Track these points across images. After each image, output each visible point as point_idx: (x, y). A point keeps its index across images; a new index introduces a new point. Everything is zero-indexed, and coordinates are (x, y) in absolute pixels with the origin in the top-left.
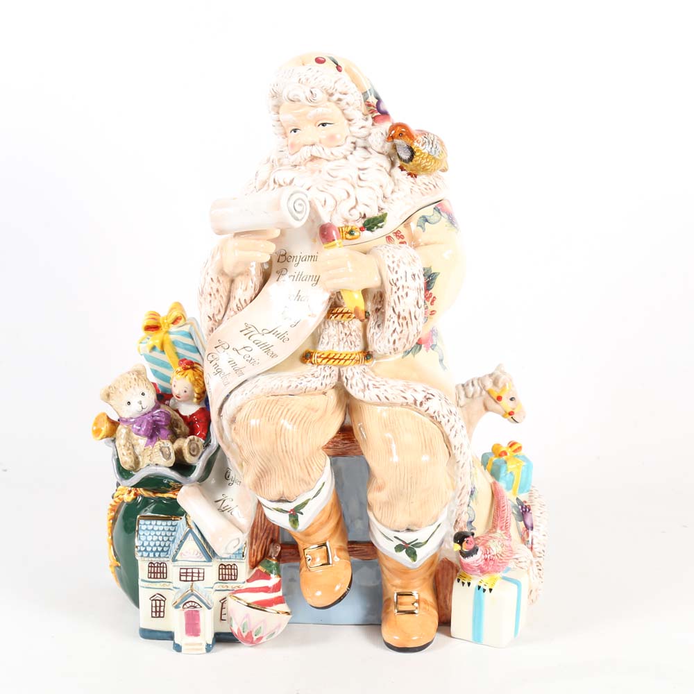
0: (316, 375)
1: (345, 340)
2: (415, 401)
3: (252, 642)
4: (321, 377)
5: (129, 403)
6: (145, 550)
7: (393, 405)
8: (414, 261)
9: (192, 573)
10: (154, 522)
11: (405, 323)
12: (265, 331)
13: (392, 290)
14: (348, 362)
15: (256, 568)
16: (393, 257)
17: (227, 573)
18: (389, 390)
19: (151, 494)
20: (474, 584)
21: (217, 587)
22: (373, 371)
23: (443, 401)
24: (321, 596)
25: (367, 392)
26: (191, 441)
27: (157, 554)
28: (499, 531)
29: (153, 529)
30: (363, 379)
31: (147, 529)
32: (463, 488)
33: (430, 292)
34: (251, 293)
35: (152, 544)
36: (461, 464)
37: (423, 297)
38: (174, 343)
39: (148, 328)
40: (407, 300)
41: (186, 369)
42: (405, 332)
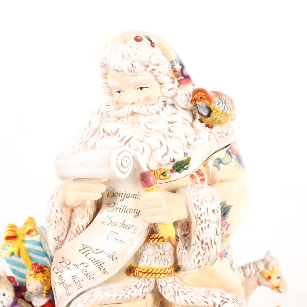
0: (138, 286)
1: (160, 258)
2: (214, 305)
4: (142, 288)
8: (213, 199)
11: (207, 247)
12: (98, 251)
13: (197, 222)
14: (163, 275)
16: (198, 196)
18: (194, 296)
22: (182, 281)
23: (235, 303)
25: (177, 298)
30: (174, 287)
33: (225, 221)
34: (87, 220)
38: (28, 250)
39: (8, 238)
40: (208, 230)
41: (37, 272)
42: (207, 254)
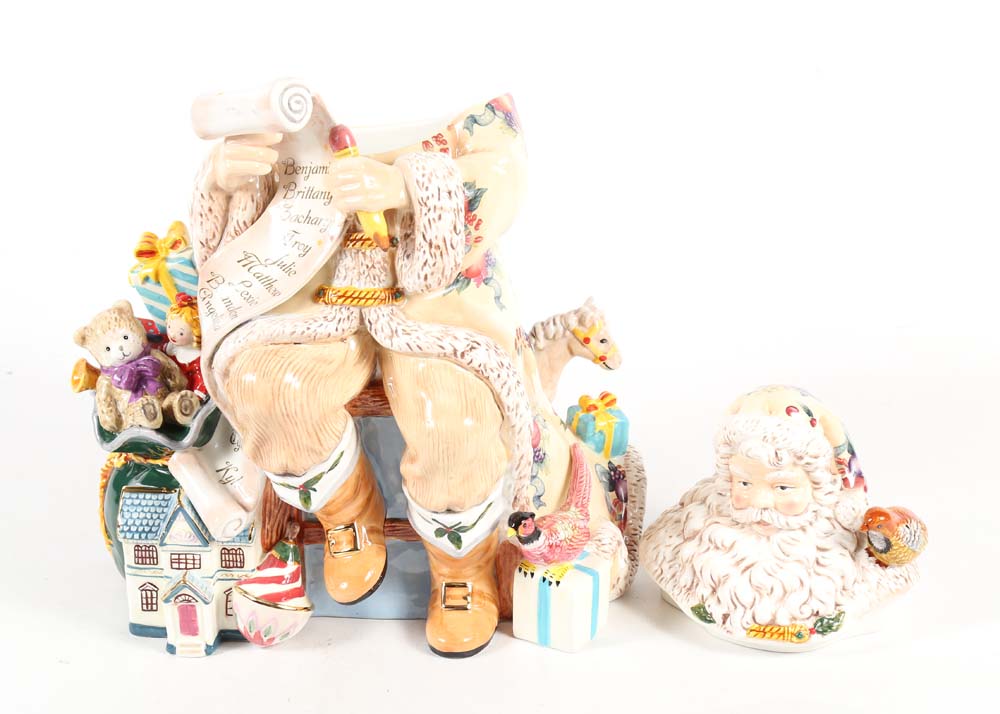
0: (329, 318)
1: (366, 274)
2: (455, 351)
3: (262, 643)
4: (336, 320)
5: (108, 349)
6: (129, 531)
7: (427, 355)
8: (451, 174)
9: (186, 559)
10: (141, 496)
11: (438, 253)
12: (268, 262)
13: (421, 210)
14: (370, 302)
15: (269, 553)
16: (424, 169)
17: (231, 559)
18: (422, 337)
19: (142, 460)
20: (539, 575)
21: (219, 575)
22: (404, 313)
23: (492, 352)
24: (347, 589)
25: (395, 339)
26: (182, 397)
27: (143, 536)
28: (573, 508)
29: (140, 504)
30: (391, 323)
31: (132, 504)
32: (522, 458)
33: (474, 213)
34: (251, 213)
35: (138, 523)
36: (517, 429)
37: (463, 220)
38: (172, 273)
39: (141, 254)
40: (440, 224)
41: (182, 306)
42: (439, 264)
